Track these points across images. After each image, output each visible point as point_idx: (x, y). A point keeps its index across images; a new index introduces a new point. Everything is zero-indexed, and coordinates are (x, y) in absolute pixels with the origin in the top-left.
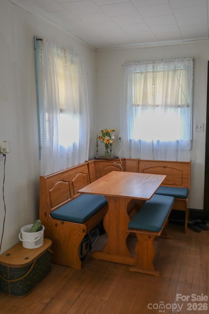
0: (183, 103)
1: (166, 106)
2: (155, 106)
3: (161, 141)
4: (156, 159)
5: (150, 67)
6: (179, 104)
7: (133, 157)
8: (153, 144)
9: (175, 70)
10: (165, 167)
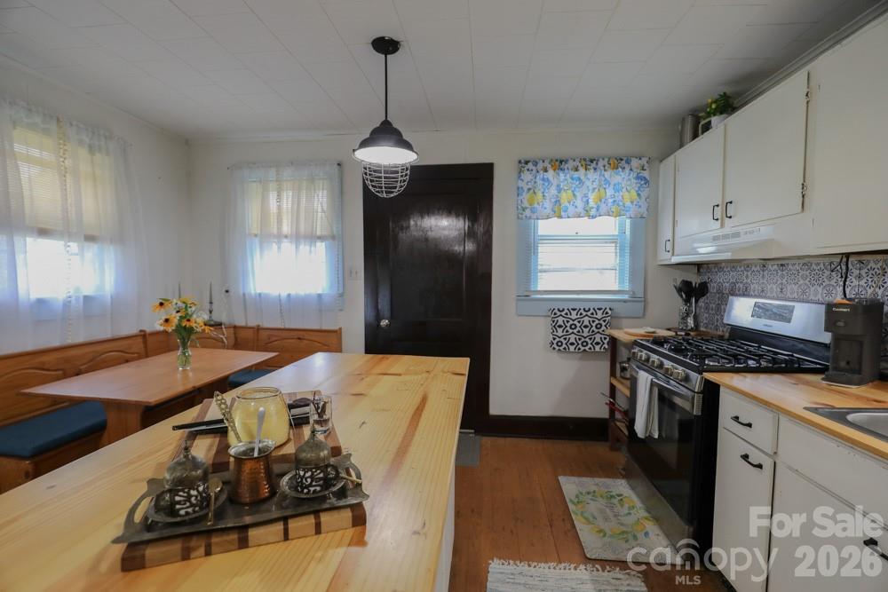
0: (325, 233)
1: (297, 238)
2: (280, 237)
3: (293, 293)
4: (287, 327)
5: (272, 173)
6: (318, 233)
7: (252, 323)
8: (280, 300)
9: (312, 180)
10: (299, 339)
